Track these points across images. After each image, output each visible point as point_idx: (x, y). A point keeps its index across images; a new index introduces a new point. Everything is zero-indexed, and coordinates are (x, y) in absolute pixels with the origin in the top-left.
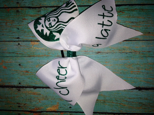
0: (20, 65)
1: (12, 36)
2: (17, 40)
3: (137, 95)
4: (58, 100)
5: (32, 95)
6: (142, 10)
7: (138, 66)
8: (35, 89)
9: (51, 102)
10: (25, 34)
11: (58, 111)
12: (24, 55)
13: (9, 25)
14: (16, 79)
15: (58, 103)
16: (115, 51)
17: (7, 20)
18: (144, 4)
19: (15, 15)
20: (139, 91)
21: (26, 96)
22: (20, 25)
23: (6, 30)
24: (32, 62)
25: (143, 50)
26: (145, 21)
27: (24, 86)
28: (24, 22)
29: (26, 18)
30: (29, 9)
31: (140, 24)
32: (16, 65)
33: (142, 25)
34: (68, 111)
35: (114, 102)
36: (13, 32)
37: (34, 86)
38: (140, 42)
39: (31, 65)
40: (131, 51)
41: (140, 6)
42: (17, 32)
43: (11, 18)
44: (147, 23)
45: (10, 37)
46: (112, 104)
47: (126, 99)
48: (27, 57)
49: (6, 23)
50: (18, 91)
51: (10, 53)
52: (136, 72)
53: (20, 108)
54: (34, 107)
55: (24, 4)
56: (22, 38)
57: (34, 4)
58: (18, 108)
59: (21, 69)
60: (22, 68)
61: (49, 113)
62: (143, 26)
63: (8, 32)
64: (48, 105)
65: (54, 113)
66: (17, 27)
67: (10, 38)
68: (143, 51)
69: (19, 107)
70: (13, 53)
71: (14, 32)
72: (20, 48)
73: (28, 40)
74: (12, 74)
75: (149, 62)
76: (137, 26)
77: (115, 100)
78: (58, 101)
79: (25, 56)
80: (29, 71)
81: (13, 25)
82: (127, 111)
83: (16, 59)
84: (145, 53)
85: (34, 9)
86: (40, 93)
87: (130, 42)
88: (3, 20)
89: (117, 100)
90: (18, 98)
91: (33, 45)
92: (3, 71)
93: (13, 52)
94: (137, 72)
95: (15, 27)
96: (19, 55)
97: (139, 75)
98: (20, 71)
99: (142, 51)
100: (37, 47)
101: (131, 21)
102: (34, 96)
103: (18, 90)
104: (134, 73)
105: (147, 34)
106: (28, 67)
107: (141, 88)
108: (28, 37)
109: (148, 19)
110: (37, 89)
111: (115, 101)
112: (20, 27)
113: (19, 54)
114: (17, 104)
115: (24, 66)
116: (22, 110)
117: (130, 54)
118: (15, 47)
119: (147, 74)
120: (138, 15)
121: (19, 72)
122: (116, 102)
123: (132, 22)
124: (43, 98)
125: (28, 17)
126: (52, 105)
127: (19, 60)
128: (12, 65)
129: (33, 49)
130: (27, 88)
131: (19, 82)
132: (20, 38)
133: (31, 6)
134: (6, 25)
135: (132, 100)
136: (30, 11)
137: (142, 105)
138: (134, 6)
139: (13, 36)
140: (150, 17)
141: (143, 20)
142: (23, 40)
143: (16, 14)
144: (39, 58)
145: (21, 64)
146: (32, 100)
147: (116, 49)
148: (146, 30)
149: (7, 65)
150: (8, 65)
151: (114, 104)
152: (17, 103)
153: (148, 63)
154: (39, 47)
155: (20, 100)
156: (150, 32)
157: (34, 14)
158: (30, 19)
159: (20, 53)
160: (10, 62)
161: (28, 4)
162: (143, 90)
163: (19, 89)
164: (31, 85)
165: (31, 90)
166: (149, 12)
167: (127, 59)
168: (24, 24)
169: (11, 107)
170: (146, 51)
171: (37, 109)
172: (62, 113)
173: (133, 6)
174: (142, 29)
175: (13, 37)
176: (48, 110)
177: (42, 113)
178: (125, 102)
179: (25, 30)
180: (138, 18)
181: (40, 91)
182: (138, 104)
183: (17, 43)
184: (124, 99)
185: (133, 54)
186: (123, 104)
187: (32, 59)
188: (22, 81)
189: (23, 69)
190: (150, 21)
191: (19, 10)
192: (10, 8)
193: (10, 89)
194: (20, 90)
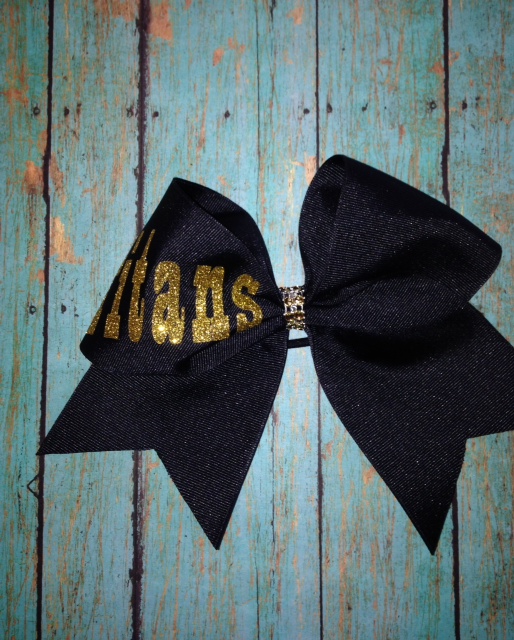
0: (227, 115)
1: (339, 86)
2: (323, 106)
3: (112, 562)
4: (92, 261)
5: (110, 161)
6: (437, 581)
7: (224, 567)
8: (136, 174)
9: (86, 236)
10: (345, 133)
11: (51, 262)
12: (265, 130)
13: (378, 73)
14: (173, 100)
15: (80, 262)
16: (279, 477)
17: (397, 64)
18: (460, 588)
19: (416, 94)
20: (128, 573)
21: (109, 141)
22: (378, 114)
23: (362, 61)
24: (237, 160)
25: (283, 584)
26: (393, 593)
27: (147, 130)
28: (391, 131)
29: (407, 138)
30: (441, 150)
31: (381, 571)
32: (227, 99)
33: (380, 578)
34: (51, 298)
35: (86, 474)
36: (354, 89)
37: (148, 169)
38: (314, 575)
39: (226, 159)
40: (281, 538)
41: (450, 571)
42: (352, 104)
43: (407, 81)
44: (385, 600)
45: (335, 77)
46: (78, 470)
47: (96, 521)
48: (256, 144)
49: (388, 62)
50: (128, 107)
51: (273, 78)
52: (202, 560)
53: (63, 113)
54: (64, 168)
55: (461, 131)
56: (330, 124)
57: (460, 168)
58: (62, 107)
59: (212, 121)
60: (216, 122)
61: (44, 228)
62: (376, 584)
63: (352, 69)
64: (72, 224)
65: (42, 245)
66: (372, 104)
67: (331, 79)
68: (279, 584)
69: (67, 112)
70: (273, 88)
71: (351, 93)
72: (291, 115)
73: (321, 145)
74: (192, 86)
75: (236, 606)
76: (375, 562)
77: (92, 481)
78: (88, 259)
79: (262, 136)
80: (204, 151)
81: (380, 88)
82: (50, 524)
83: (249, 99)
84: (274, 591)
85: (440, 171)
86: (120, 192)
87: (315, 536)
88: (399, 48)
89: (94, 487)
90: (98, 106)
91: (303, 164)
92: (201, 50)
93: (277, 89)
94: (201, 563)
95: (372, 97)
96: (265, 112)
97: (190, 571)
98: (204, 114)
99: (280, 581)
100: (293, 182)
101: (394, 537)
102: (108, 167)
103: (132, 108)
104: (195, 553)
105: (345, 601)
106: (219, 145)
107: (139, 578)
108: (335, 147)
109: (402, 601)
110: (134, 182)
111: (88, 481)
112: (370, 114)
113: (268, 110)
114: (75, 105)
115: (224, 132)
116: (55, 121)
117: (271, 537)
118: (296, 97)
119: (193, 600)
120: (415, 565)
121: (200, 113)
122: (85, 485)
123: (389, 543)
124: (100, 204)
125: (410, 146)
126: (74, 237)
127: (244, 111)
128: (225, 86)
129: (289, 164)
130: (137, 143)
131: (163, 112)
132: (331, 116)
133: (451, 157)
134: (378, 61)
135: (92, 544)
136: (434, 152)
137: (75, 581)
138: (451, 550)
139: (339, 91)
140: (411, 610)
141: (399, 583)
142: (320, 125)
143: (421, 98)
144: (254, 189)
145: (232, 119)
146: (91, 161)
147: (289, 483)
148: (361, 595)
149: (226, 64)
150: (228, 71)
151: (77, 478)
152: (79, 105)
153: (236, 603)
154: (294, 186)
155: (91, 115)
156: (353, 612)
157: (422, 169)
158: (401, 155)
159: (271, 115)
160: (236, 78)
161: (459, 145)
162: (131, 584)
163: (135, 112)
164: (150, 158)
165: (132, 155)
166: (429, 605)
167: (249, 525)
168: (384, 132)
169: (65, 78)
170: (280, 597)
171: (59, 182)
172: (42, 276)
173: (450, 544)
174: (364, 579)
175: (331, 90)
176: (54, 223)
177: (42, 199)
178: (84, 517)
179: (359, 133)
180: (407, 564)
181: (126, 192)
182: (79, 569)
183: (310, 104)
184: (96, 514)
185: (270, 548)
186: (75, 511)
187: (251, 161)
188: (165, 122)
189: (210, 128)
190: (393, 611)
191: (435, 111)
192: (444, 77)
193: (136, 78)
194: (132, 114)
